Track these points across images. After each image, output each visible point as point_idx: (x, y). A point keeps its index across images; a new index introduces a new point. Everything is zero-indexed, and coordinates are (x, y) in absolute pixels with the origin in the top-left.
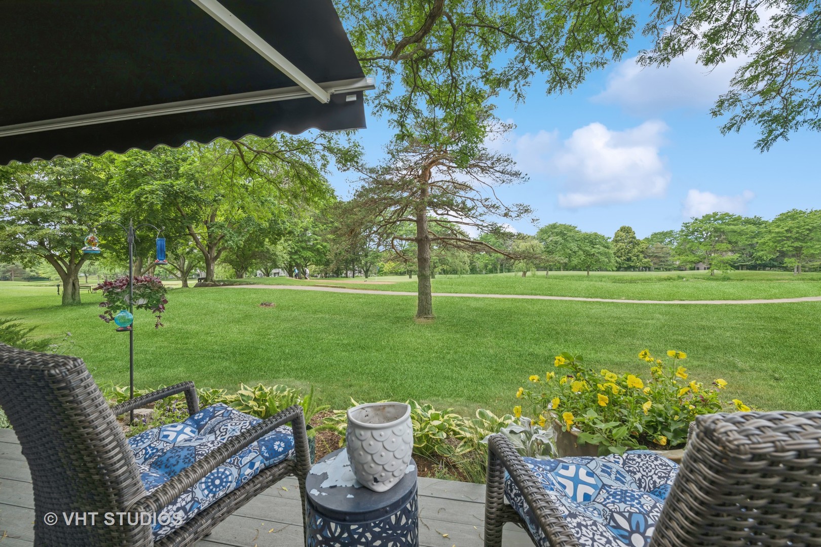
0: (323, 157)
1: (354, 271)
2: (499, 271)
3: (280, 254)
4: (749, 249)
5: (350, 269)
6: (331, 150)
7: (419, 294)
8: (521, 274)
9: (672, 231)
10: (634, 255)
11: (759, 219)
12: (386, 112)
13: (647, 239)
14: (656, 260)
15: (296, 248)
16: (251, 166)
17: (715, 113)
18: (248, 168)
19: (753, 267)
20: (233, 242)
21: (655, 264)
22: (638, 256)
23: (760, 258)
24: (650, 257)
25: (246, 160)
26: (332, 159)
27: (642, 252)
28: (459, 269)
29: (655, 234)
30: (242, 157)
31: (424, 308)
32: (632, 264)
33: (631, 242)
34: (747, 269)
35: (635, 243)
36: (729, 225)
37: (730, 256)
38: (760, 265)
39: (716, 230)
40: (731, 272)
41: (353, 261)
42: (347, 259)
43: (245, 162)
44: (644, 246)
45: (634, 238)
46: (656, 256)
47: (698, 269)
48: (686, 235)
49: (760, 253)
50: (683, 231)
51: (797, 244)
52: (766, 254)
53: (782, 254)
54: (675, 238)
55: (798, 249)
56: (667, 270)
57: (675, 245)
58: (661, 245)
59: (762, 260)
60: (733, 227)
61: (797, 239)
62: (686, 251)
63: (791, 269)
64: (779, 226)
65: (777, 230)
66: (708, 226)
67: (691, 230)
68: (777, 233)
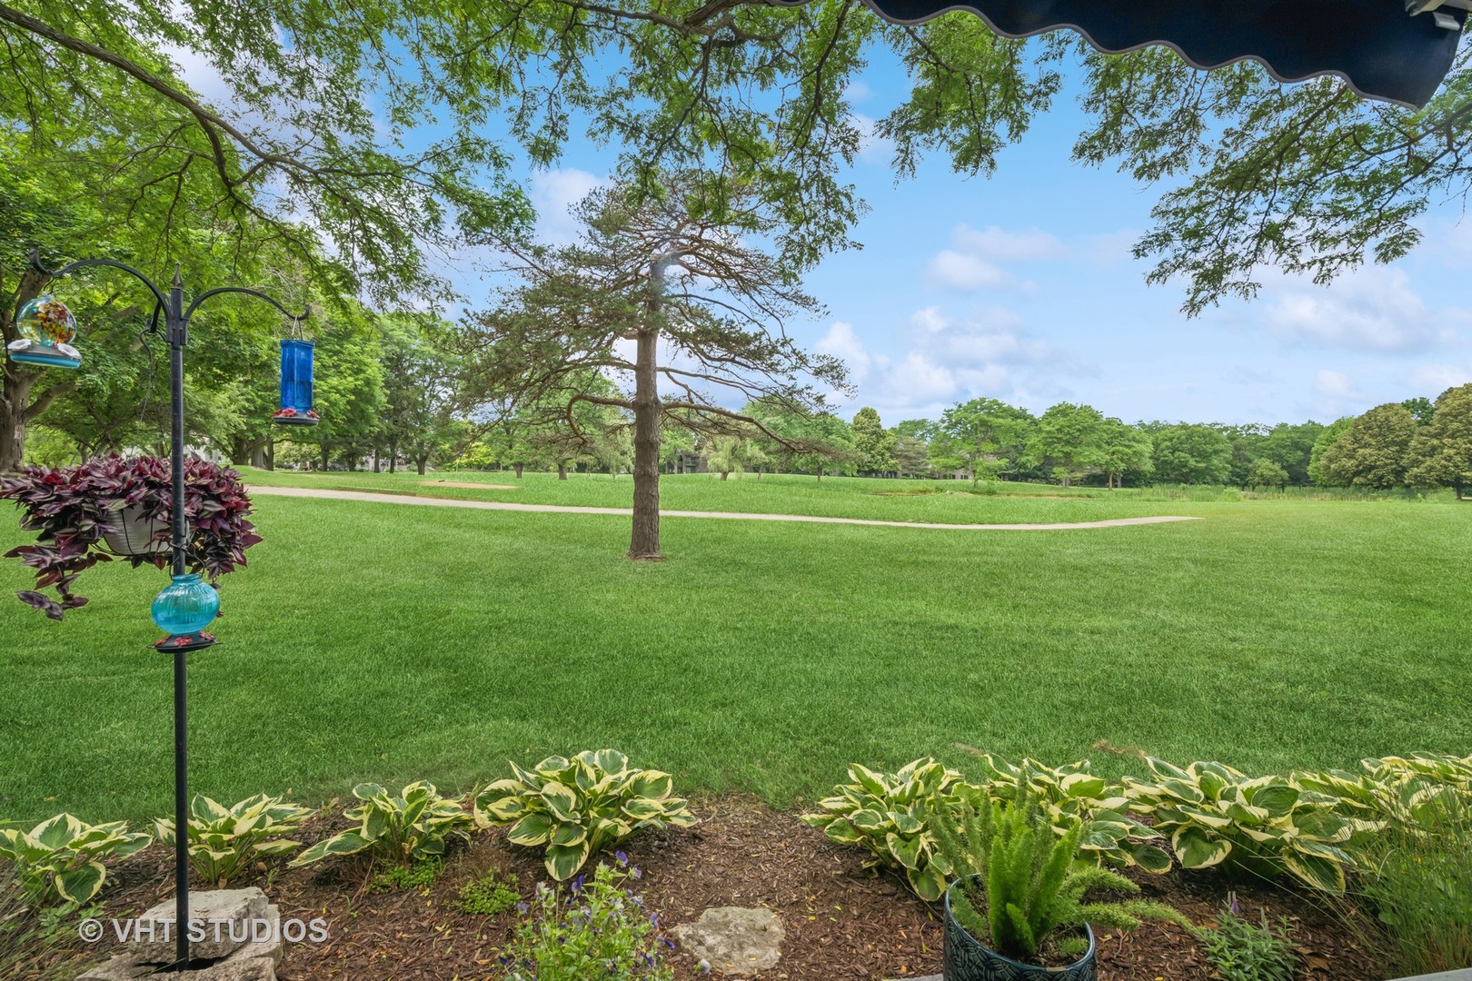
0: (429, 205)
1: (393, 458)
2: (676, 470)
3: (222, 411)
4: (1013, 454)
5: (385, 455)
6: (451, 192)
7: (636, 513)
8: (719, 475)
9: (924, 421)
10: (878, 453)
11: (1025, 411)
12: (616, 136)
13: (893, 429)
14: (906, 463)
15: (259, 402)
16: (242, 189)
17: (1138, 253)
18: (231, 194)
19: (1014, 478)
20: (103, 375)
21: (904, 467)
22: (883, 455)
23: (1023, 466)
24: (897, 457)
25: (228, 173)
26: (451, 213)
27: (888, 449)
28: (614, 463)
29: (905, 423)
30: (220, 162)
31: (644, 538)
32: (875, 467)
33: (874, 433)
34: (1010, 480)
35: (879, 434)
36: (997, 417)
37: (994, 462)
38: (1023, 474)
39: (983, 423)
40: (998, 484)
41: (392, 439)
42: (381, 433)
43: (225, 179)
44: (891, 439)
45: (879, 426)
46: (906, 457)
47: (954, 477)
48: (947, 428)
49: (1024, 459)
50: (943, 422)
51: (1067, 449)
52: (1031, 460)
53: (1048, 461)
54: (929, 431)
55: (1067, 455)
56: (918, 477)
57: (928, 441)
58: (911, 440)
59: (1026, 468)
60: (1001, 420)
61: (1068, 443)
62: (946, 452)
63: (1058, 482)
64: (1049, 423)
65: (1048, 428)
66: (973, 416)
67: (953, 421)
68: (1048, 432)
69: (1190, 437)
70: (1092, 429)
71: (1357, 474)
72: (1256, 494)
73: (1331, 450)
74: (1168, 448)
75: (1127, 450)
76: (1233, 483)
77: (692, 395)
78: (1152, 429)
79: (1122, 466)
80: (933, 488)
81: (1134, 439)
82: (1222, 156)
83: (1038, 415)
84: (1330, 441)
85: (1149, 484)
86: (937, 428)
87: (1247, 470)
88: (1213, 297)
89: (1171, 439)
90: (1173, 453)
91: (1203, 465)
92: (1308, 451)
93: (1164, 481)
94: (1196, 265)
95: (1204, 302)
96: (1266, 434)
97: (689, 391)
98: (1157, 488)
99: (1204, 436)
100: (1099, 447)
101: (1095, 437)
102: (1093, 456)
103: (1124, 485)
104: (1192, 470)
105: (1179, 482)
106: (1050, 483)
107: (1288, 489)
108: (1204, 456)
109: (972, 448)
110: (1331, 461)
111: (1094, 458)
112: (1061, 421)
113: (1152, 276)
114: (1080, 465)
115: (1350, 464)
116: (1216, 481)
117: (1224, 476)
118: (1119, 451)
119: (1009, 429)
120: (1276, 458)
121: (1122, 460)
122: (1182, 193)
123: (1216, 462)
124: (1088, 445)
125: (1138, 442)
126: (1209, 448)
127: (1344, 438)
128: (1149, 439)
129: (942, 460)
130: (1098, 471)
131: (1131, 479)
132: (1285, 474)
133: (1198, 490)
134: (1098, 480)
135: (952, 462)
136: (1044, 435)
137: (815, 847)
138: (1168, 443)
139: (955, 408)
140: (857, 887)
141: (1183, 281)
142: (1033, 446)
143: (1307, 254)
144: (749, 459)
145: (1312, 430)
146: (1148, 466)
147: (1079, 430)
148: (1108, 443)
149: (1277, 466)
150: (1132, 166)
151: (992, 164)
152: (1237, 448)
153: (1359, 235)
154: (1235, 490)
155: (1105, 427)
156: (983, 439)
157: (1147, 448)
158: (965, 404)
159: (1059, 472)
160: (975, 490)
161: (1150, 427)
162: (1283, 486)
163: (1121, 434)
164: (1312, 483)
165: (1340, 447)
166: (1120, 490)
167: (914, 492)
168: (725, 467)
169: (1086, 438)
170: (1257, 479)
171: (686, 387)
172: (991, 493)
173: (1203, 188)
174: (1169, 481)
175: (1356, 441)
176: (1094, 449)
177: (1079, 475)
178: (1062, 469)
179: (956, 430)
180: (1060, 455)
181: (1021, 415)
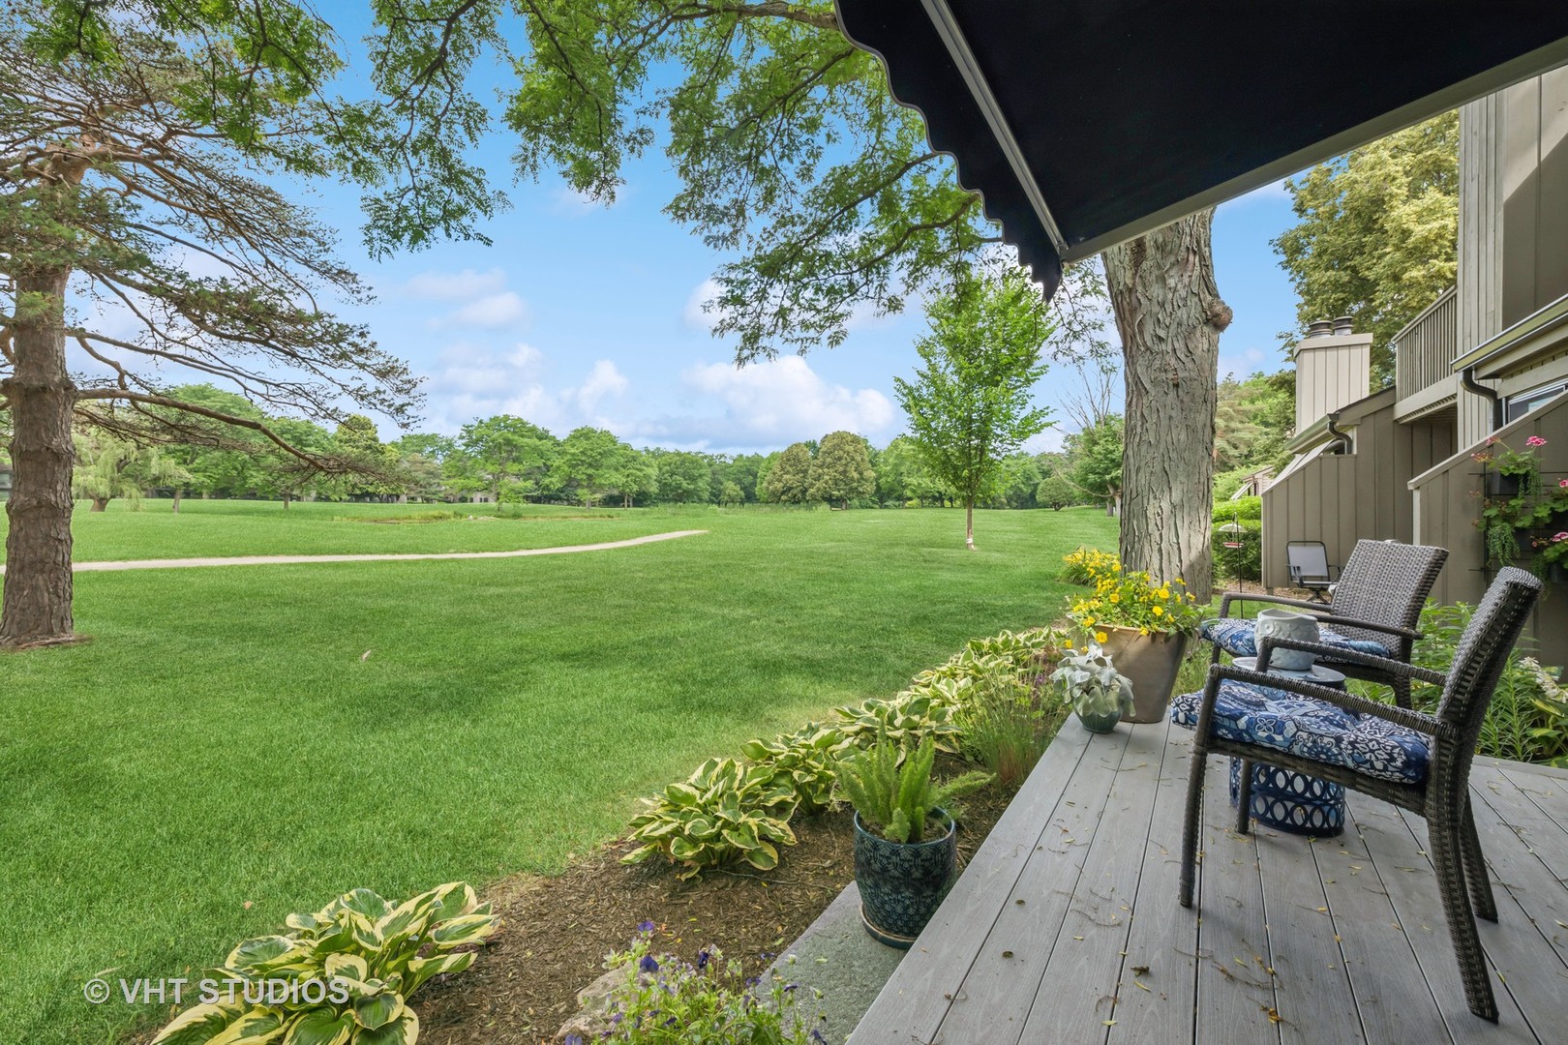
4: (538, 475)
11: (548, 432)
13: (394, 444)
14: (412, 484)
19: (537, 500)
23: (547, 488)
29: (410, 437)
32: (371, 489)
33: (369, 447)
34: (533, 502)
35: (376, 449)
36: (523, 436)
37: (519, 483)
38: (546, 497)
39: (508, 442)
44: (392, 456)
45: (375, 440)
46: (412, 477)
47: (472, 500)
48: (467, 445)
49: (547, 481)
50: (462, 438)
51: (590, 471)
52: (555, 482)
53: (571, 483)
54: (441, 448)
55: (590, 477)
56: (428, 500)
57: (439, 460)
58: (419, 457)
59: (549, 490)
60: (526, 440)
61: (590, 465)
62: (462, 472)
63: (580, 503)
64: (573, 446)
65: (573, 451)
66: (497, 434)
67: (472, 439)
68: (573, 454)
69: (683, 462)
70: (611, 453)
71: (783, 493)
72: (727, 510)
73: (769, 476)
74: (667, 472)
75: (639, 473)
76: (713, 502)
77: (127, 380)
78: (657, 454)
79: (635, 488)
80: (451, 513)
81: (644, 464)
82: (760, 248)
83: (561, 438)
84: (768, 469)
85: (654, 504)
86: (450, 445)
87: (720, 491)
88: (753, 355)
89: (670, 465)
90: (671, 476)
91: (692, 487)
92: (755, 476)
93: (664, 501)
94: (742, 328)
95: (747, 358)
96: (731, 462)
97: (122, 374)
98: (661, 507)
99: (693, 462)
100: (617, 470)
101: (613, 460)
102: (614, 479)
103: (634, 506)
104: (684, 491)
105: (676, 501)
106: (572, 504)
107: (746, 505)
108: (693, 479)
109: (497, 469)
110: (769, 484)
111: (613, 480)
112: (584, 444)
113: (715, 330)
114: (601, 486)
115: (779, 486)
116: (701, 500)
117: (706, 496)
118: (632, 474)
119: (535, 449)
120: (738, 481)
121: (635, 482)
122: (732, 268)
123: (700, 484)
124: (609, 468)
125: (648, 466)
126: (696, 473)
127: (776, 466)
128: (655, 463)
129: (461, 482)
130: (615, 492)
131: (641, 500)
132: (742, 493)
133: (691, 508)
134: (613, 501)
135: (473, 483)
136: (569, 457)
137: (625, 888)
138: (668, 468)
139: (476, 424)
140: (693, 896)
141: (735, 338)
142: (558, 468)
143: (798, 333)
144: (156, 479)
145: (757, 460)
146: (654, 488)
147: (600, 454)
148: (624, 467)
149: (738, 488)
150: (701, 233)
151: (612, 196)
152: (714, 473)
153: (821, 327)
154: (715, 506)
155: (621, 451)
156: (508, 459)
157: (653, 472)
158: (486, 420)
159: (583, 493)
160: (500, 514)
161: (653, 453)
162: (742, 503)
163: (634, 459)
164: (758, 500)
165: (774, 474)
166: (632, 509)
167: (427, 519)
168: (103, 489)
169: (606, 462)
170: (726, 498)
171: (116, 365)
172: (516, 516)
173: (748, 268)
174: (668, 501)
175: (783, 469)
176: (613, 473)
177: (598, 496)
178: (585, 491)
179: (477, 449)
180: (584, 477)
181: (543, 436)
